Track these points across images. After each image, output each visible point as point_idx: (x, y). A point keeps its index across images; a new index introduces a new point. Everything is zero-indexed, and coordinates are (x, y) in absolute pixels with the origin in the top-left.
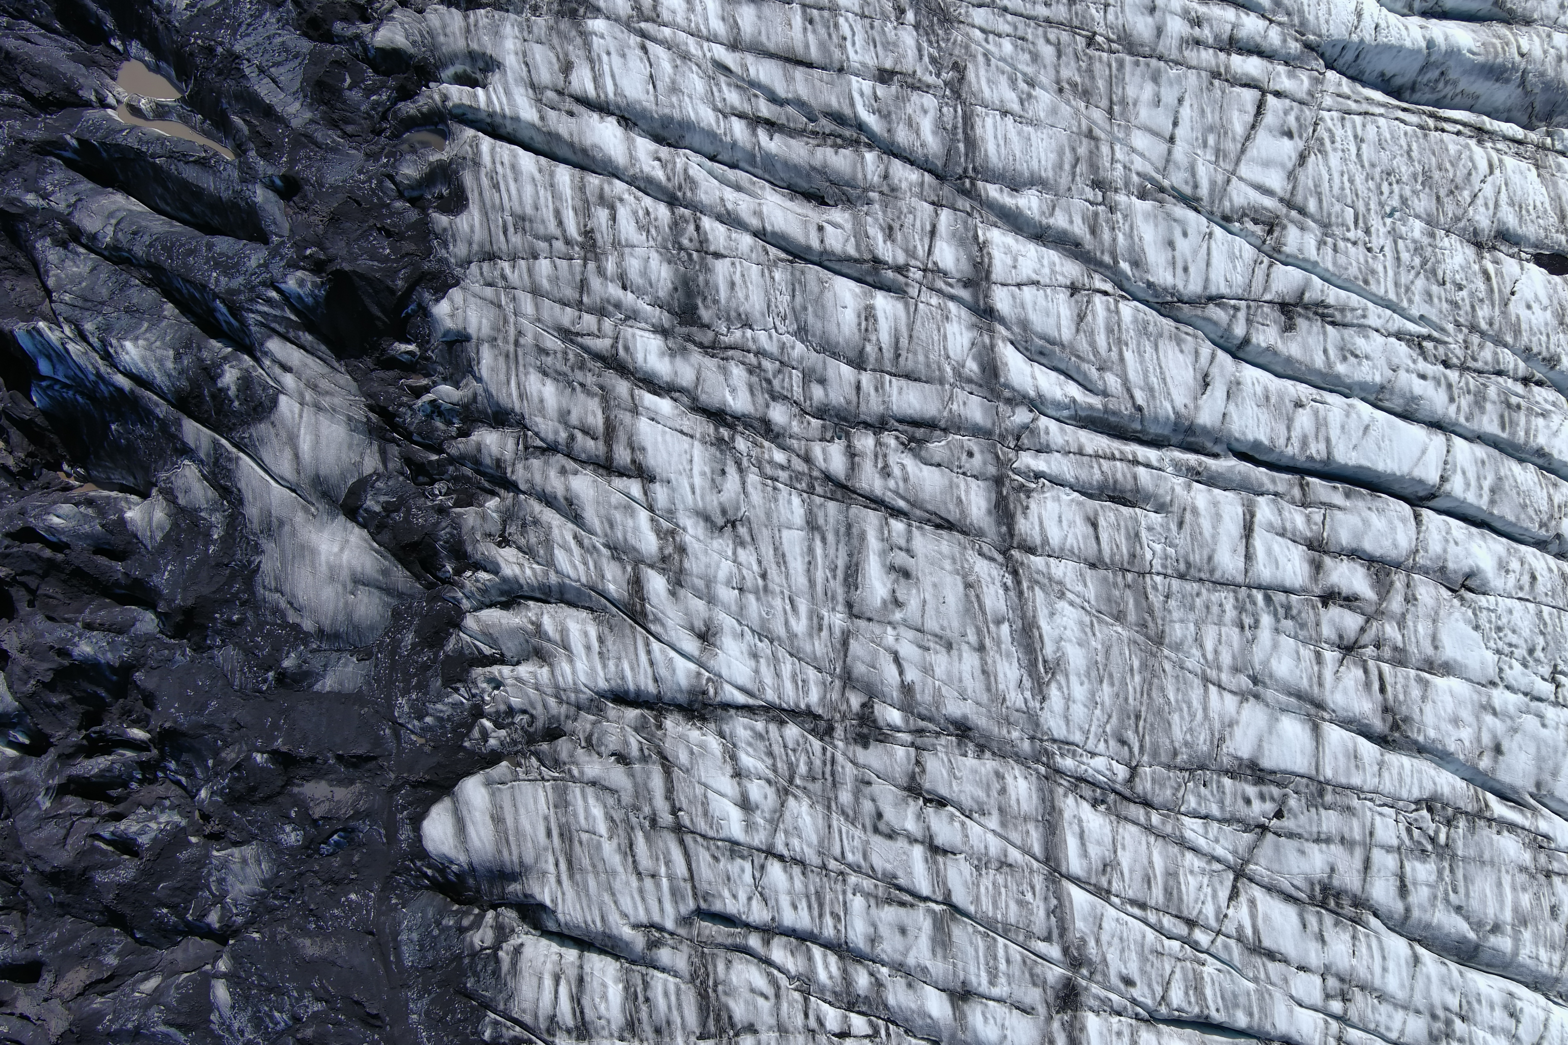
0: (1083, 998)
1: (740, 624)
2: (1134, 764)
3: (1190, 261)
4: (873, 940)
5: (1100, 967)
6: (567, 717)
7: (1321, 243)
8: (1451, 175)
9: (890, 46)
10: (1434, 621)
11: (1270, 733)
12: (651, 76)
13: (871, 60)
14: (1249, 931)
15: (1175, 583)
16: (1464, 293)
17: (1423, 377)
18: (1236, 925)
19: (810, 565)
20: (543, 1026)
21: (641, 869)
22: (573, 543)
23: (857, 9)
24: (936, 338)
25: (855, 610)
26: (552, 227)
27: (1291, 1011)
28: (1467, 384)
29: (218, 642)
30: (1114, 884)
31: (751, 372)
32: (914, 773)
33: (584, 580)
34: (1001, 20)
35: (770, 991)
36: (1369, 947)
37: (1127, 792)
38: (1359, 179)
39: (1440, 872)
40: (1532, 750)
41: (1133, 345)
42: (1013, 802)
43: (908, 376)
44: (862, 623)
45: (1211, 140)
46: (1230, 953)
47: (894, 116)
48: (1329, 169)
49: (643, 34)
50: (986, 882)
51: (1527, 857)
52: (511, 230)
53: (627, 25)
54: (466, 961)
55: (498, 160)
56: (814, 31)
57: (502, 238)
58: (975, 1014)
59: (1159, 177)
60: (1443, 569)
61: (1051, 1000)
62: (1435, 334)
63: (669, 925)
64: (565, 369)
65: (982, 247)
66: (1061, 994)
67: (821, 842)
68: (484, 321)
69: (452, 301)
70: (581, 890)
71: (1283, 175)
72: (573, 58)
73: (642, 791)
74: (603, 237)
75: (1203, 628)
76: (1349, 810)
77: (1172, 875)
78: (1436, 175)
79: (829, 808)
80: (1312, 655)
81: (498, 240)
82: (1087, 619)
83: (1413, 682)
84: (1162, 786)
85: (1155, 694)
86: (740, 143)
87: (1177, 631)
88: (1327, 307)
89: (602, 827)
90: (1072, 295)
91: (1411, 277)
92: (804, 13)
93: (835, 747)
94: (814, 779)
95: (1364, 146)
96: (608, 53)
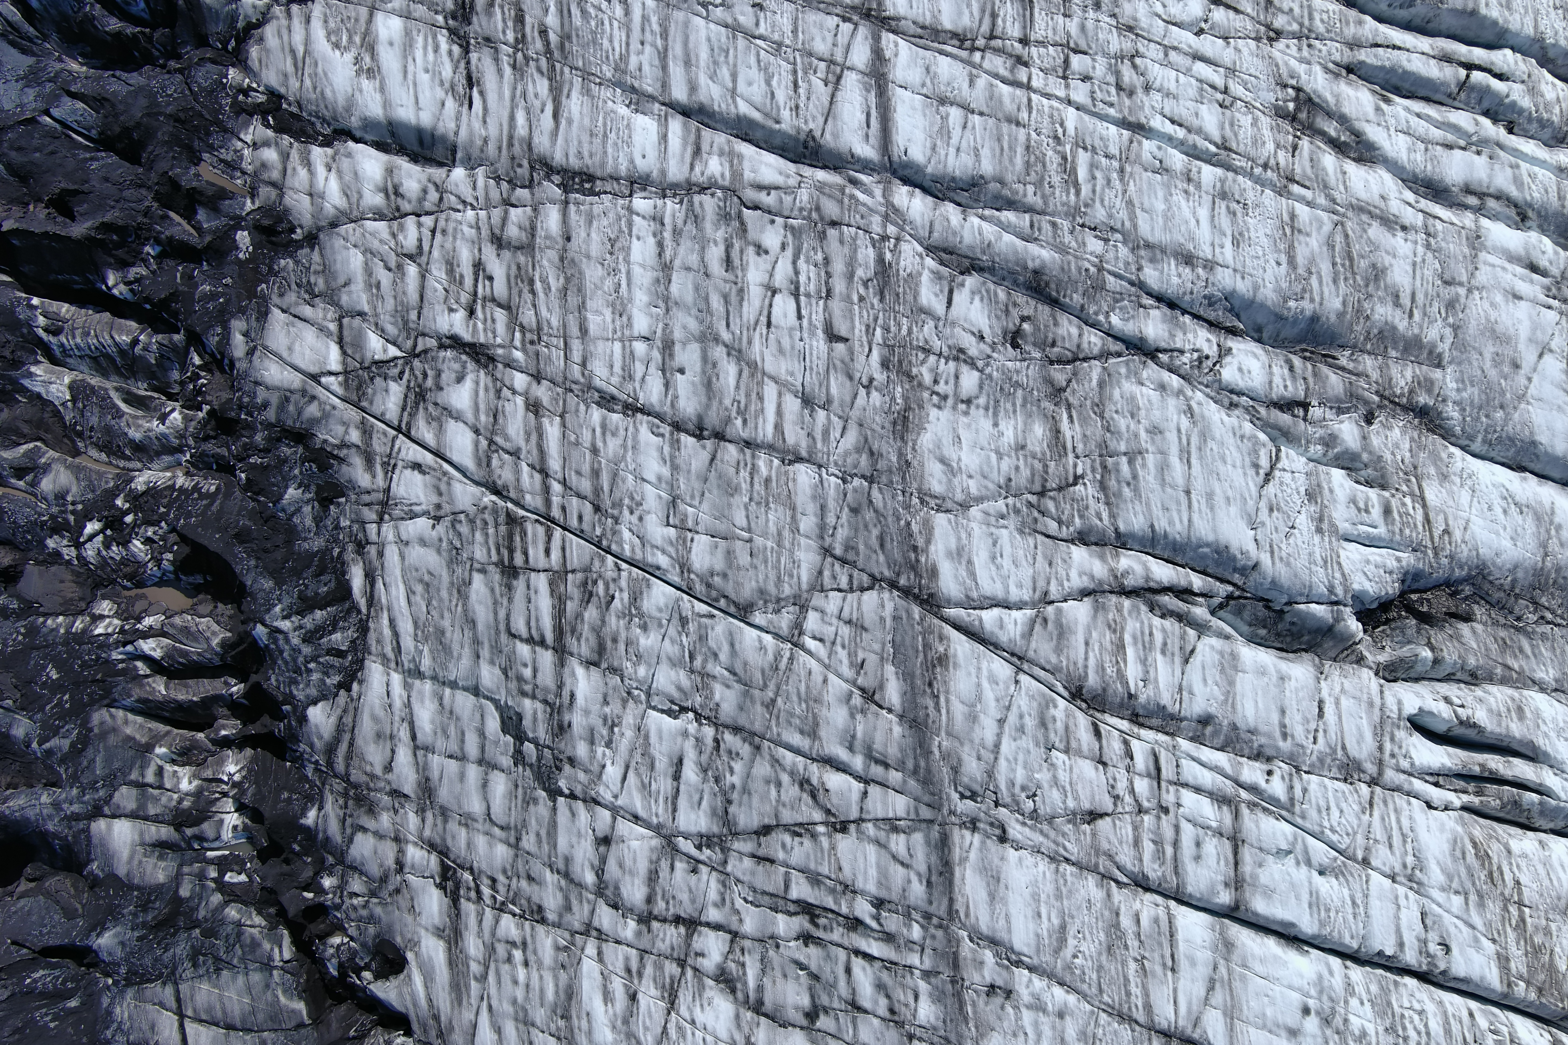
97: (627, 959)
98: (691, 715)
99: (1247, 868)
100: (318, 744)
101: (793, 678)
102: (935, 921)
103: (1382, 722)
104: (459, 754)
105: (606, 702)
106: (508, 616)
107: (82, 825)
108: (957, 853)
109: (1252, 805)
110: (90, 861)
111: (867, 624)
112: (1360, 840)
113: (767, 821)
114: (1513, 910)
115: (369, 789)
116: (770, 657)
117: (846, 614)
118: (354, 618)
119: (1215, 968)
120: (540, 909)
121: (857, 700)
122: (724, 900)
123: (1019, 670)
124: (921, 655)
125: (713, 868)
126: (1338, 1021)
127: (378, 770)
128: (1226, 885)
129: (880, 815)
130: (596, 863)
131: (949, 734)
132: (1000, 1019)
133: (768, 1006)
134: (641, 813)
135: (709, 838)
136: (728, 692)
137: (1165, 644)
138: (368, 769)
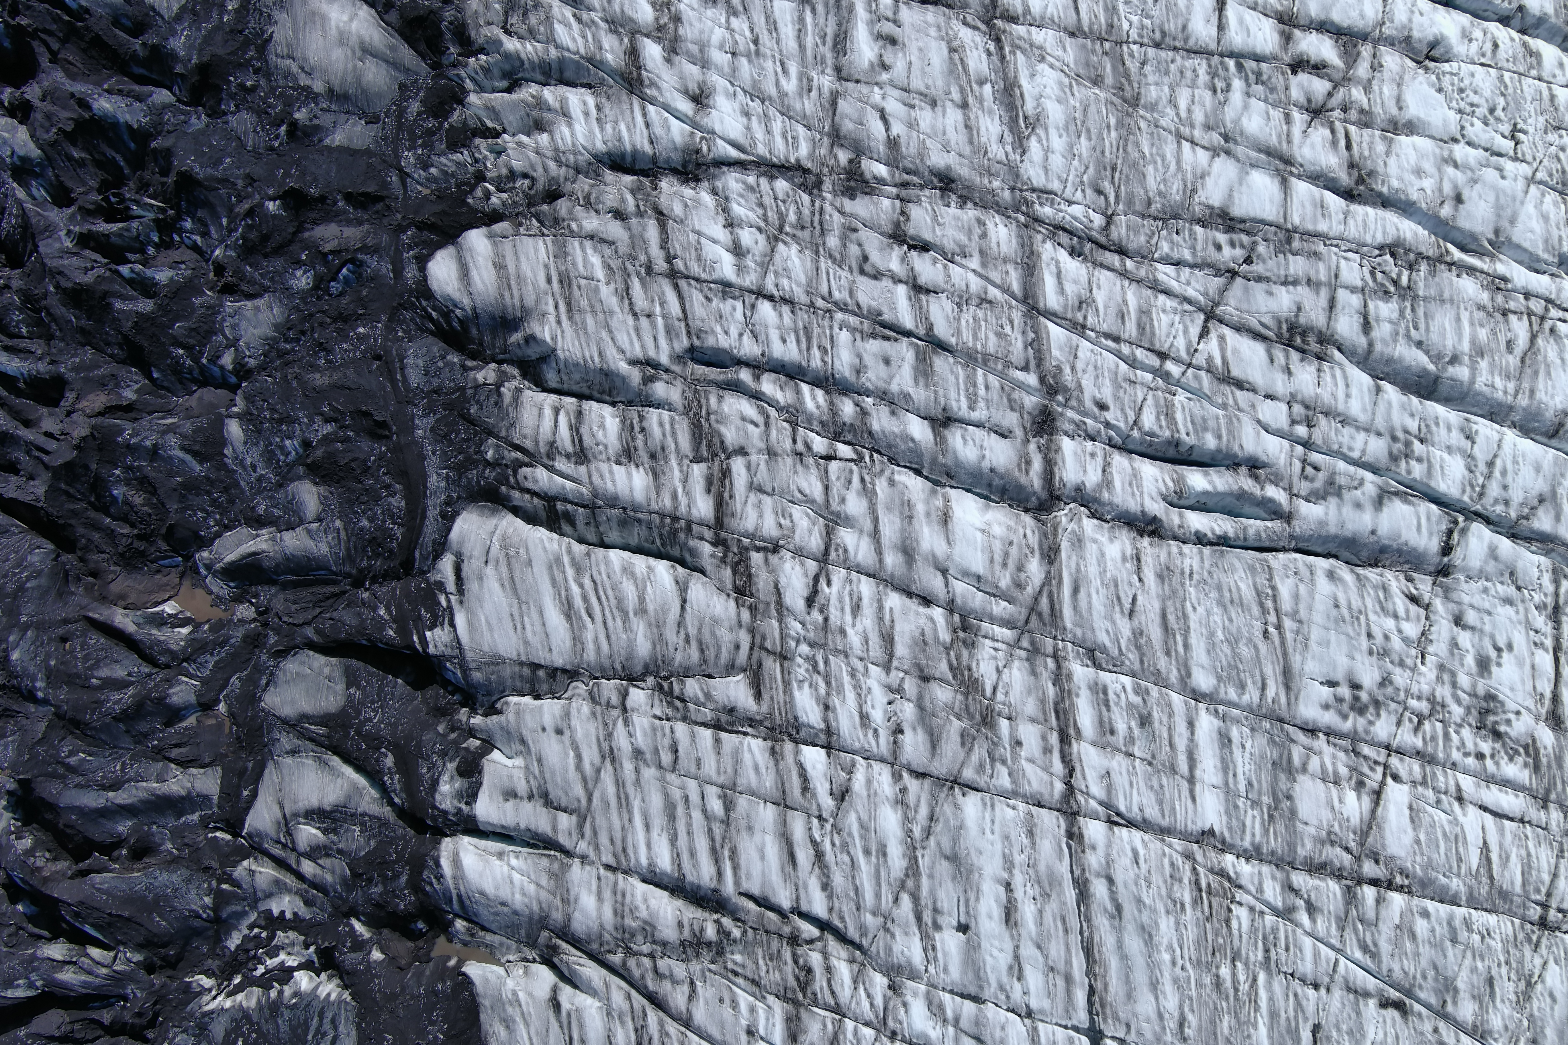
0: (1059, 424)
1: (733, 85)
2: (1110, 212)
4: (859, 371)
5: (1075, 393)
6: (566, 179)
10: (1399, 85)
11: (1241, 184)
14: (1218, 361)
15: (1151, 52)
18: (1206, 356)
19: (800, 33)
20: (543, 450)
21: (637, 309)
22: (572, 20)
25: (844, 74)
27: (1258, 433)
29: (233, 108)
30: (1089, 318)
32: (899, 222)
33: (582, 51)
35: (760, 420)
36: (1334, 376)
37: (1103, 240)
39: (1402, 311)
40: (1492, 198)
42: (994, 245)
44: (851, 85)
46: (1200, 383)
50: (967, 316)
51: (1485, 297)
54: (470, 392)
58: (955, 438)
60: (1408, 39)
61: (1028, 424)
63: (664, 359)
66: (1038, 420)
67: (809, 282)
70: (580, 328)
73: (638, 242)
75: (1177, 90)
76: (1316, 255)
77: (1144, 312)
79: (817, 253)
80: (1282, 116)
82: (1066, 81)
83: (1377, 139)
84: (1137, 232)
85: (1130, 149)
87: (1152, 93)
89: (600, 273)
93: (824, 199)
94: (803, 228)
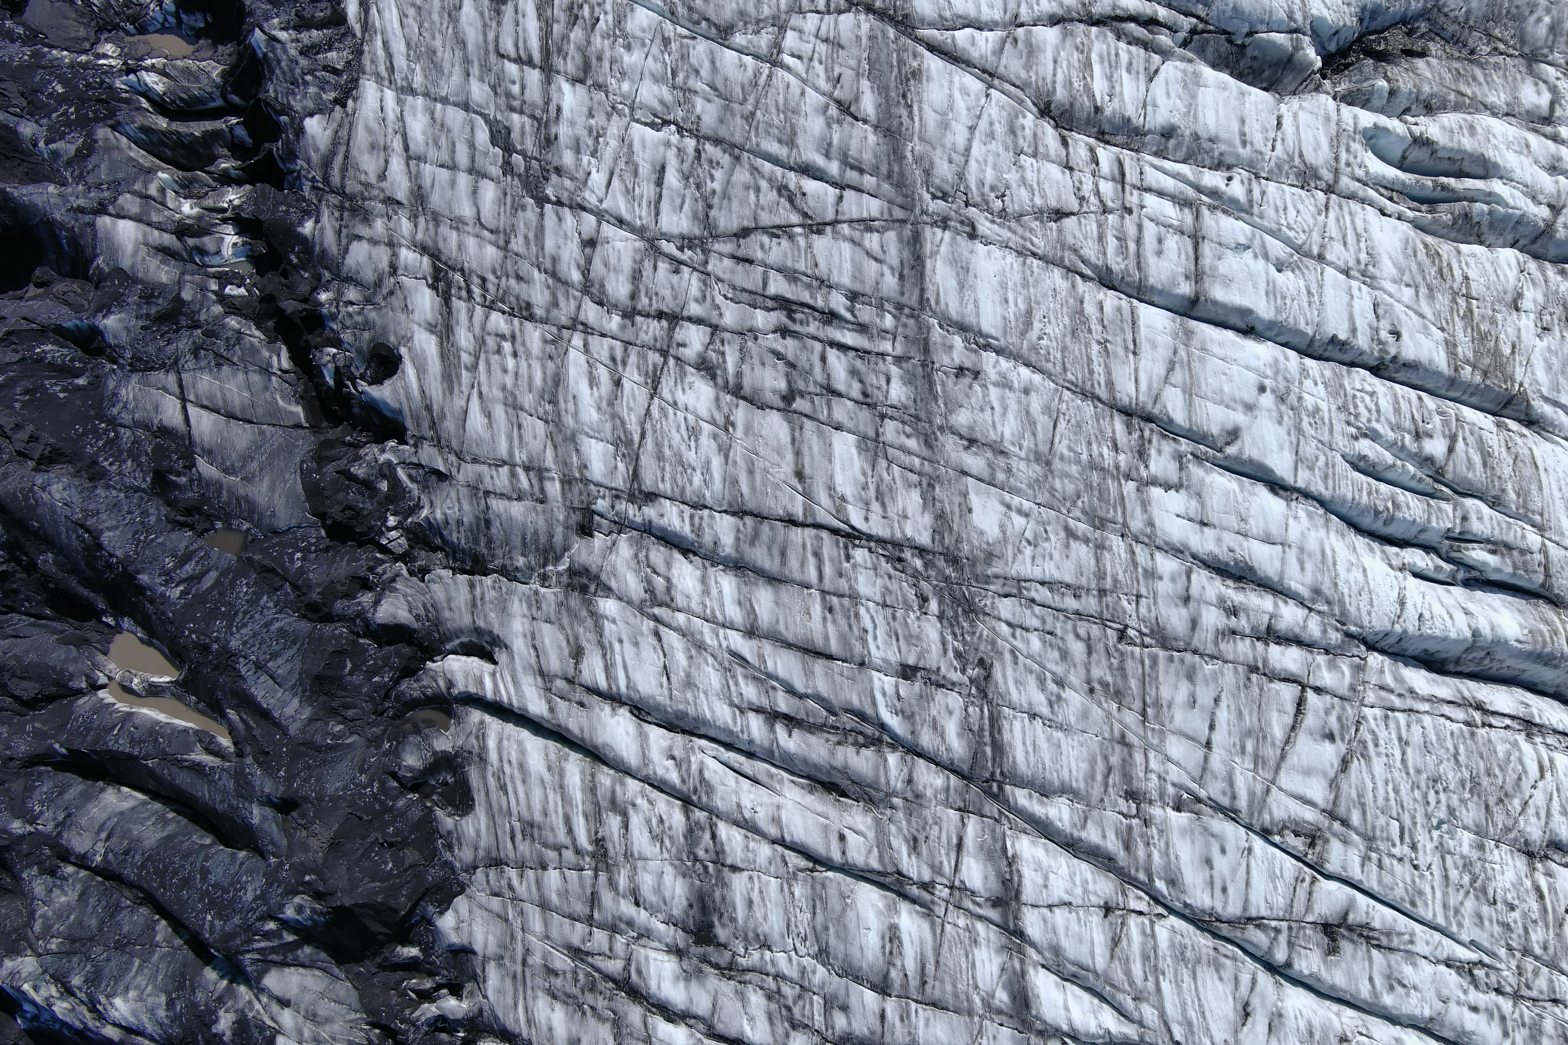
3: (1228, 881)
7: (1366, 859)
8: (1500, 781)
9: (913, 639)
12: (665, 667)
13: (893, 657)
16: (1516, 915)
17: (1475, 1009)
23: (878, 598)
24: (964, 966)
26: (562, 836)
28: (1522, 1016)
31: (769, 998)
34: (1028, 612)
38: (1404, 788)
41: (1170, 974)
43: (934, 1005)
45: (1250, 746)
47: (917, 718)
48: (1373, 777)
49: (656, 619)
52: (519, 837)
53: (640, 608)
55: (505, 758)
56: (834, 621)
57: (509, 845)
59: (1194, 786)
62: (1487, 960)
64: (575, 991)
65: (1012, 862)
68: (491, 938)
69: (457, 912)
71: (1325, 783)
72: (584, 644)
74: (615, 847)
78: (1485, 781)
81: (505, 848)
86: (758, 742)
88: (1373, 930)
90: (1106, 916)
91: (1460, 898)
92: (823, 600)
95: (1409, 750)
96: (621, 641)
97: (612, 349)
98: (673, 128)
99: (1207, 260)
100: (315, 158)
101: (772, 92)
102: (907, 311)
103: (1338, 136)
104: (450, 164)
105: (591, 115)
106: (497, 38)
107: (88, 218)
108: (928, 247)
109: (1212, 208)
110: (96, 256)
111: (843, 42)
112: (1315, 236)
113: (746, 223)
114: (1462, 302)
115: (364, 199)
116: (750, 73)
117: (823, 33)
118: (348, 41)
119: (1175, 352)
120: (529, 305)
121: (833, 111)
122: (705, 297)
123: (990, 86)
124: (896, 70)
125: (695, 269)
126: (1293, 399)
127: (372, 179)
128: (1187, 277)
129: (855, 215)
130: (582, 263)
131: (921, 139)
132: (968, 397)
133: (747, 389)
134: (626, 216)
135: (690, 240)
136: (708, 105)
137: (1130, 64)
138: (363, 177)
